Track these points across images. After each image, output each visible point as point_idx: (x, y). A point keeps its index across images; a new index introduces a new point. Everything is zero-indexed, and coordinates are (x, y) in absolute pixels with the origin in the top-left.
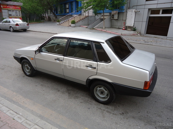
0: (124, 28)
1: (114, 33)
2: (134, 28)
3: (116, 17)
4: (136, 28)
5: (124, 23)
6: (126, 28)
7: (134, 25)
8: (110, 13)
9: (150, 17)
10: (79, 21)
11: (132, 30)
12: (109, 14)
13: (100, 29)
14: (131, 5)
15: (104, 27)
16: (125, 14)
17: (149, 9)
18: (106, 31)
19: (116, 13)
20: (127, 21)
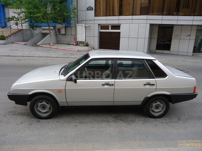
0: (75, 44)
1: (69, 49)
2: (87, 43)
3: (63, 31)
4: (88, 43)
5: (74, 38)
6: (77, 44)
7: (85, 41)
8: (55, 27)
9: (100, 32)
10: (10, 36)
11: (84, 46)
12: (53, 28)
13: (47, 46)
14: (80, 19)
15: (51, 43)
16: (73, 28)
17: (99, 25)
18: (56, 48)
19: (62, 28)
20: (77, 36)
